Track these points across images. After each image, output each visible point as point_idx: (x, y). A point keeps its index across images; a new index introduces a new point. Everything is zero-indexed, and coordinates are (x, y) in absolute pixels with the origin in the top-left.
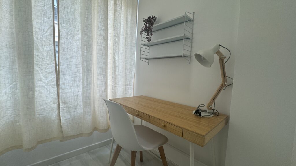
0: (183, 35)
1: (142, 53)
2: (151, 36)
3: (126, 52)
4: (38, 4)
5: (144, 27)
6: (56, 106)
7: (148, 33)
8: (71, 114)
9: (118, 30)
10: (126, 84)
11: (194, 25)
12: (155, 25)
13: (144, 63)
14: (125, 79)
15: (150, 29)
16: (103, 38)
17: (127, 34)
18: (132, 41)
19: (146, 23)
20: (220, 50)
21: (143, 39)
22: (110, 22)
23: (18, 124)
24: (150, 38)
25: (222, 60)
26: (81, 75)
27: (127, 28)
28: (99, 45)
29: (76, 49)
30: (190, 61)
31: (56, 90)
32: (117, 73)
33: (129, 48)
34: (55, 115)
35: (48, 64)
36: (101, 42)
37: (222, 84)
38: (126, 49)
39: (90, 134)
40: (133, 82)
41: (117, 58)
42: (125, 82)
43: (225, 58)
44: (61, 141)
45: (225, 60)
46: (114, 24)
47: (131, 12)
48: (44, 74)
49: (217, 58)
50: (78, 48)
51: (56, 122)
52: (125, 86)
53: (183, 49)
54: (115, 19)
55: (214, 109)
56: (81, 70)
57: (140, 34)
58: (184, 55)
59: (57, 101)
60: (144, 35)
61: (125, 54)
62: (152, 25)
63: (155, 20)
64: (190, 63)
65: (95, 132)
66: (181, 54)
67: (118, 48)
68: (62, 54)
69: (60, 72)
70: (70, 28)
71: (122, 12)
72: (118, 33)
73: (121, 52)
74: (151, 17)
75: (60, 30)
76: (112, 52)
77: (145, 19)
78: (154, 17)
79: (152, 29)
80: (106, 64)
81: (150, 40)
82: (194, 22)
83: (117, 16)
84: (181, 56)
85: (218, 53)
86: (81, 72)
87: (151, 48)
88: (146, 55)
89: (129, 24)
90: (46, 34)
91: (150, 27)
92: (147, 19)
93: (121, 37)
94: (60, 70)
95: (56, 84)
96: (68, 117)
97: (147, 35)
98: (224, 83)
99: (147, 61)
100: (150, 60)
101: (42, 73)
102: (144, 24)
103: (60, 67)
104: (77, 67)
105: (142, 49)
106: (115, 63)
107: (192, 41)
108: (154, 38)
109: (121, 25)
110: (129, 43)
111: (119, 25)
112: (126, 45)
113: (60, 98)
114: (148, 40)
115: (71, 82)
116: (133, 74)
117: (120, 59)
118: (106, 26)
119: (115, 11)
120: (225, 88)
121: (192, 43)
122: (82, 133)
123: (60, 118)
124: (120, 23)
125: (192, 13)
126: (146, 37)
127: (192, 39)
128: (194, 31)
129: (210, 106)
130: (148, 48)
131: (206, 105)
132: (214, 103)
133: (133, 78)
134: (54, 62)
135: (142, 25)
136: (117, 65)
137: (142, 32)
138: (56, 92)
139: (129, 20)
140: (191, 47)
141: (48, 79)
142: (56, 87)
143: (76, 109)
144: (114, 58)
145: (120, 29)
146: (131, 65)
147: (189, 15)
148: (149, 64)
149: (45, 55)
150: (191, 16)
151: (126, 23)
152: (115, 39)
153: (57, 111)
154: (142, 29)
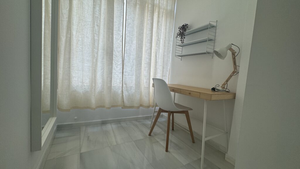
0: (207, 38)
1: (177, 51)
2: (184, 39)
3: (164, 51)
4: (116, 24)
5: (179, 32)
6: (121, 85)
7: (182, 36)
8: (128, 92)
9: (160, 35)
10: (163, 75)
11: (217, 30)
12: (187, 31)
13: (178, 59)
14: (163, 72)
15: (183, 34)
16: (149, 41)
17: (165, 38)
18: (169, 43)
19: (180, 29)
20: (232, 47)
21: (178, 41)
22: (155, 29)
23: (103, 93)
24: (183, 40)
25: (233, 54)
26: (135, 67)
27: (166, 33)
28: (147, 47)
29: (133, 49)
30: (213, 56)
31: (121, 75)
32: (157, 67)
33: (167, 48)
34: (120, 91)
35: (118, 59)
36: (148, 45)
37: (234, 71)
38: (164, 49)
39: (138, 107)
40: (168, 74)
41: (157, 56)
42: (163, 74)
43: (236, 52)
44: (122, 108)
45: (236, 54)
46: (157, 31)
47: (169, 21)
48: (116, 65)
49: (229, 53)
50: (134, 49)
51: (121, 95)
52: (163, 76)
53: (207, 48)
54: (158, 28)
55: (226, 89)
56: (135, 64)
57: (176, 38)
58: (208, 52)
59: (122, 82)
60: (179, 38)
61: (164, 53)
62: (185, 30)
63: (187, 27)
64: (212, 58)
65: (141, 108)
66: (205, 51)
67: (159, 48)
68: (126, 53)
69: (124, 64)
70: (131, 37)
71: (163, 22)
72: (160, 38)
73: (161, 51)
74: (185, 25)
75: (126, 38)
76: (155, 52)
77: (180, 27)
78: (187, 24)
79: (185, 34)
80: (150, 59)
81: (183, 42)
82: (217, 27)
83: (159, 25)
84: (205, 53)
85: (231, 49)
86: (135, 65)
87: (184, 48)
88: (180, 53)
89: (167, 30)
90: (119, 41)
91: (183, 32)
92: (181, 27)
93: (161, 40)
94: (124, 63)
95: (122, 72)
96: (127, 94)
97: (181, 39)
98: (235, 70)
99: (180, 58)
100: (183, 57)
101: (115, 64)
102: (179, 30)
103: (125, 61)
104: (133, 62)
105: (177, 49)
106: (156, 59)
107: (215, 41)
108: (186, 41)
109: (161, 31)
110: (167, 44)
111: (160, 31)
112: (164, 46)
113: (123, 80)
114: (182, 42)
115: (129, 71)
116: (169, 68)
117: (160, 57)
118: (152, 33)
119: (158, 22)
120: (236, 73)
121: (214, 43)
122: (134, 106)
123: (123, 93)
124: (161, 30)
125: (216, 21)
126: (180, 40)
127: (215, 40)
128: (217, 34)
129: (224, 86)
130: (181, 48)
131: (221, 85)
132: (227, 84)
133: (169, 71)
134: (122, 58)
135: (178, 31)
136: (157, 61)
137: (177, 36)
138: (122, 77)
139: (168, 27)
140: (214, 46)
141: (118, 69)
142: (122, 73)
143: (131, 89)
144: (156, 56)
145: (161, 35)
146: (167, 61)
147: (212, 24)
148: (181, 60)
149: (117, 53)
150: (214, 24)
151: (165, 29)
152: (157, 42)
153: (121, 89)
154: (177, 34)
